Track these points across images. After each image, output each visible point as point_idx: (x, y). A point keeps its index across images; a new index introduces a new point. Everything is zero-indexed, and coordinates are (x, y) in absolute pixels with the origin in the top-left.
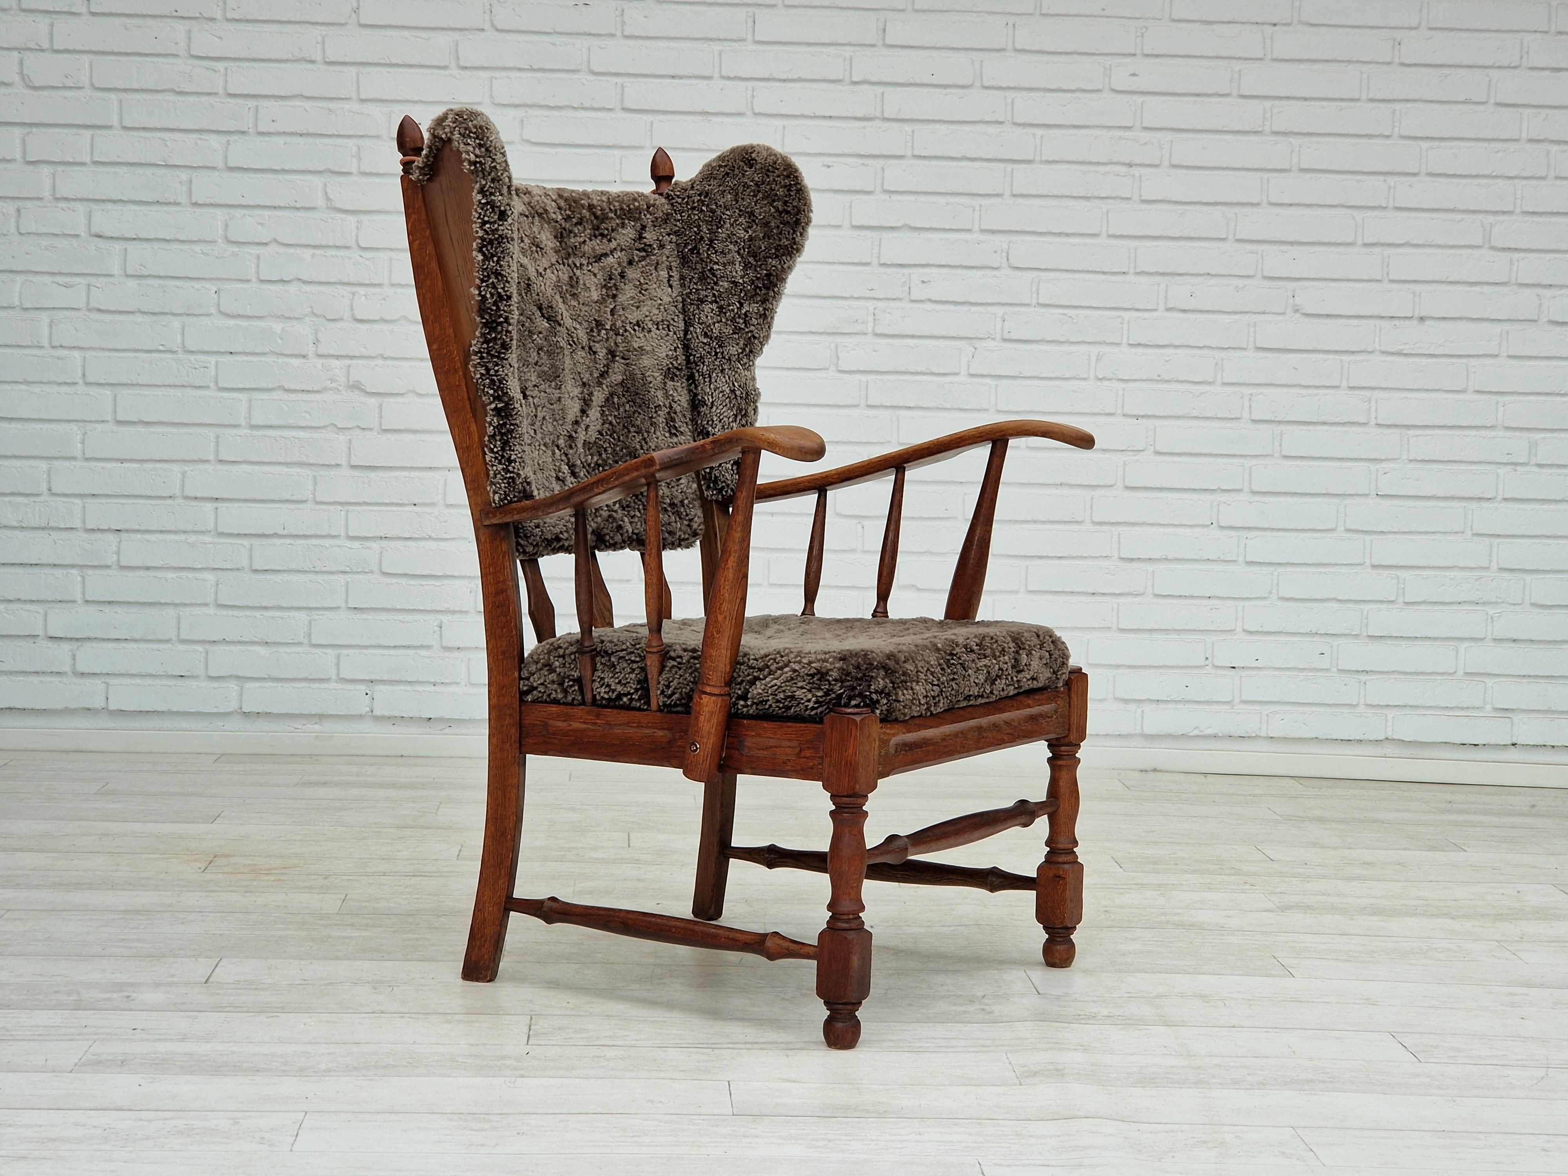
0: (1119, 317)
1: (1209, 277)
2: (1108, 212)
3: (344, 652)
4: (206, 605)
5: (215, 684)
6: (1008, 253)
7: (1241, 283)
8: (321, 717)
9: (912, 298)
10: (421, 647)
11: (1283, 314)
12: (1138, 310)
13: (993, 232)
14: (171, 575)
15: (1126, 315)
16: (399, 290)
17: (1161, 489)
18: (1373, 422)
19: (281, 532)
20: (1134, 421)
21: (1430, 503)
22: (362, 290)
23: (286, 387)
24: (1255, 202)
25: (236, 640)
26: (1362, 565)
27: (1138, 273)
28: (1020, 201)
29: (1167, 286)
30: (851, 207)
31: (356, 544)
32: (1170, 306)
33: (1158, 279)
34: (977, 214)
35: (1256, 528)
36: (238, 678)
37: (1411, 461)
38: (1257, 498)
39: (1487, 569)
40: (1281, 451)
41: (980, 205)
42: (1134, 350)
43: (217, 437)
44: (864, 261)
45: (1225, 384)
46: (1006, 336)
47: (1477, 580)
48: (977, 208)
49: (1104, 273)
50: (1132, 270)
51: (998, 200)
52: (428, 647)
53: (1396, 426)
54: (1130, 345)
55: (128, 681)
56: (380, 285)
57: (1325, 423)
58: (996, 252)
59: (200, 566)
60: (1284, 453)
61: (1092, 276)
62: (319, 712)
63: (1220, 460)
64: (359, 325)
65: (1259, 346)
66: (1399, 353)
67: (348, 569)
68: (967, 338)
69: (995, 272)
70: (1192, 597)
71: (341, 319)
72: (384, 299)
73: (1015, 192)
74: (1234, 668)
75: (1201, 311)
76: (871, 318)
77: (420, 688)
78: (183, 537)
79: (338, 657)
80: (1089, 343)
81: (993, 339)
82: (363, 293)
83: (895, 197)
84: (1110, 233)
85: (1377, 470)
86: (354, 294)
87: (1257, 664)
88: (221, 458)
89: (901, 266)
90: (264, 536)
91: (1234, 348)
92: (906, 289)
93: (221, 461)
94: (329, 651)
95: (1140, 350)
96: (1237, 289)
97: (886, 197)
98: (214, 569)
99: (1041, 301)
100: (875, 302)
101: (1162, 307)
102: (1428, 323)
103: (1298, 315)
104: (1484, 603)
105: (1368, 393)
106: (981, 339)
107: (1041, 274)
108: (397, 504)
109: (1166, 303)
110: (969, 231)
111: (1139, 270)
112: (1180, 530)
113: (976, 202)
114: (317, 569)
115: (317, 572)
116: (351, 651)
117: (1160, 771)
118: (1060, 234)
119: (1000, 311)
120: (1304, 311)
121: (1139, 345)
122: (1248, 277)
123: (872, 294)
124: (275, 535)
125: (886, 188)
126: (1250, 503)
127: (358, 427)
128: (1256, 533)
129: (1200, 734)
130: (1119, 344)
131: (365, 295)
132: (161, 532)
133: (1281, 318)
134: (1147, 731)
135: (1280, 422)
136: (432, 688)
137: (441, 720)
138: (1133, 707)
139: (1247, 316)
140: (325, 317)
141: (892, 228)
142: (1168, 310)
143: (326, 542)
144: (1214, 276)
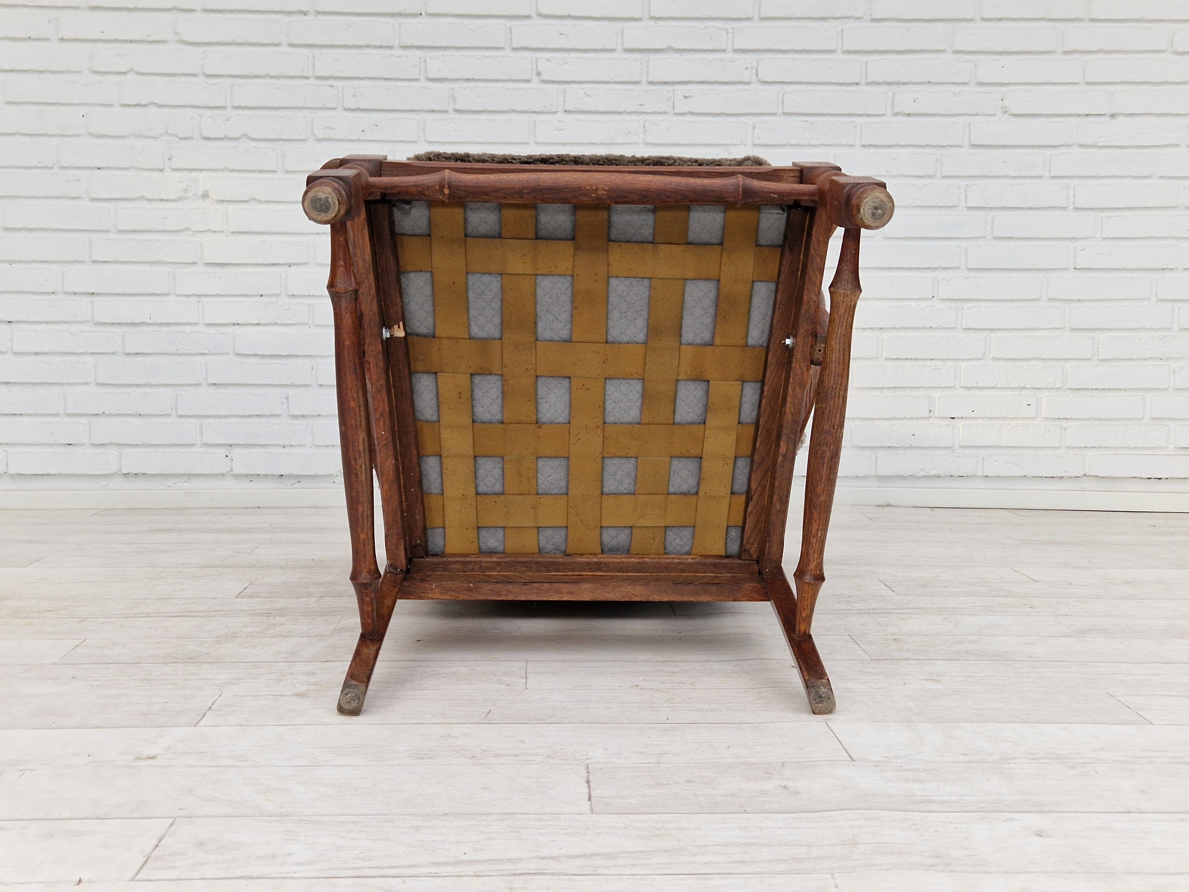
0: (852, 122)
1: (930, 85)
2: (842, 30)
3: (206, 421)
4: (88, 384)
5: (99, 451)
6: (757, 70)
7: (957, 89)
8: (189, 476)
9: (676, 111)
10: (272, 416)
11: (994, 115)
12: (869, 115)
13: (744, 51)
14: (57, 359)
15: (859, 120)
16: (240, 112)
18: (1071, 206)
19: (147, 321)
21: (1121, 275)
22: (208, 112)
23: (147, 197)
24: (969, 17)
25: (113, 412)
26: (1063, 328)
27: (868, 84)
28: (767, 23)
29: (894, 94)
30: (622, 33)
31: (213, 330)
32: (897, 110)
33: (886, 88)
34: (730, 35)
35: (971, 300)
36: (117, 445)
37: (1104, 239)
38: (972, 274)
39: (1169, 329)
40: (992, 233)
41: (733, 28)
42: (866, 151)
43: (91, 241)
44: (634, 80)
45: (944, 177)
46: (756, 142)
47: (1162, 338)
48: (730, 31)
49: (839, 84)
50: (863, 82)
51: (748, 23)
52: (278, 416)
53: (1092, 209)
54: (863, 146)
55: (25, 449)
56: (223, 108)
57: (1030, 208)
58: (747, 69)
59: (80, 351)
60: (995, 235)
61: (829, 87)
62: (187, 472)
63: (940, 243)
64: (205, 142)
65: (973, 143)
66: (1093, 146)
67: (207, 351)
68: (722, 145)
69: (746, 87)
70: (917, 360)
71: (191, 138)
72: (228, 120)
73: (762, 16)
74: (953, 418)
75: (923, 115)
76: (641, 130)
77: (270, 450)
78: (65, 327)
79: (201, 425)
80: (828, 145)
81: (745, 145)
82: (209, 114)
83: (660, 23)
84: (845, 49)
85: (1075, 248)
86: (201, 116)
87: (973, 415)
88: (94, 258)
89: (666, 83)
90: (133, 324)
91: (951, 146)
92: (671, 103)
93: (94, 261)
94: (193, 420)
95: (872, 150)
96: (954, 94)
97: (652, 23)
98: (93, 353)
99: (786, 110)
100: (644, 116)
101: (889, 112)
102: (1119, 118)
103: (1006, 116)
104: (1167, 359)
105: (1066, 181)
106: (735, 145)
107: (785, 87)
108: (246, 296)
109: (893, 109)
110: (723, 51)
111: (869, 80)
112: (906, 303)
113: (728, 25)
114: (180, 352)
115: (181, 354)
116: (211, 421)
117: (892, 506)
118: (801, 52)
119: (750, 120)
120: (1012, 112)
121: (870, 146)
122: (964, 84)
123: (642, 109)
124: (143, 323)
125: (652, 14)
126: (966, 278)
127: (210, 230)
128: (972, 304)
129: (926, 474)
130: (853, 146)
131: (211, 117)
132: (47, 323)
133: (992, 118)
134: (881, 473)
135: (991, 208)
136: (282, 450)
137: (290, 476)
138: (867, 453)
139: (963, 118)
140: (177, 136)
141: (658, 51)
142: (896, 114)
143: (188, 329)
144: (934, 84)
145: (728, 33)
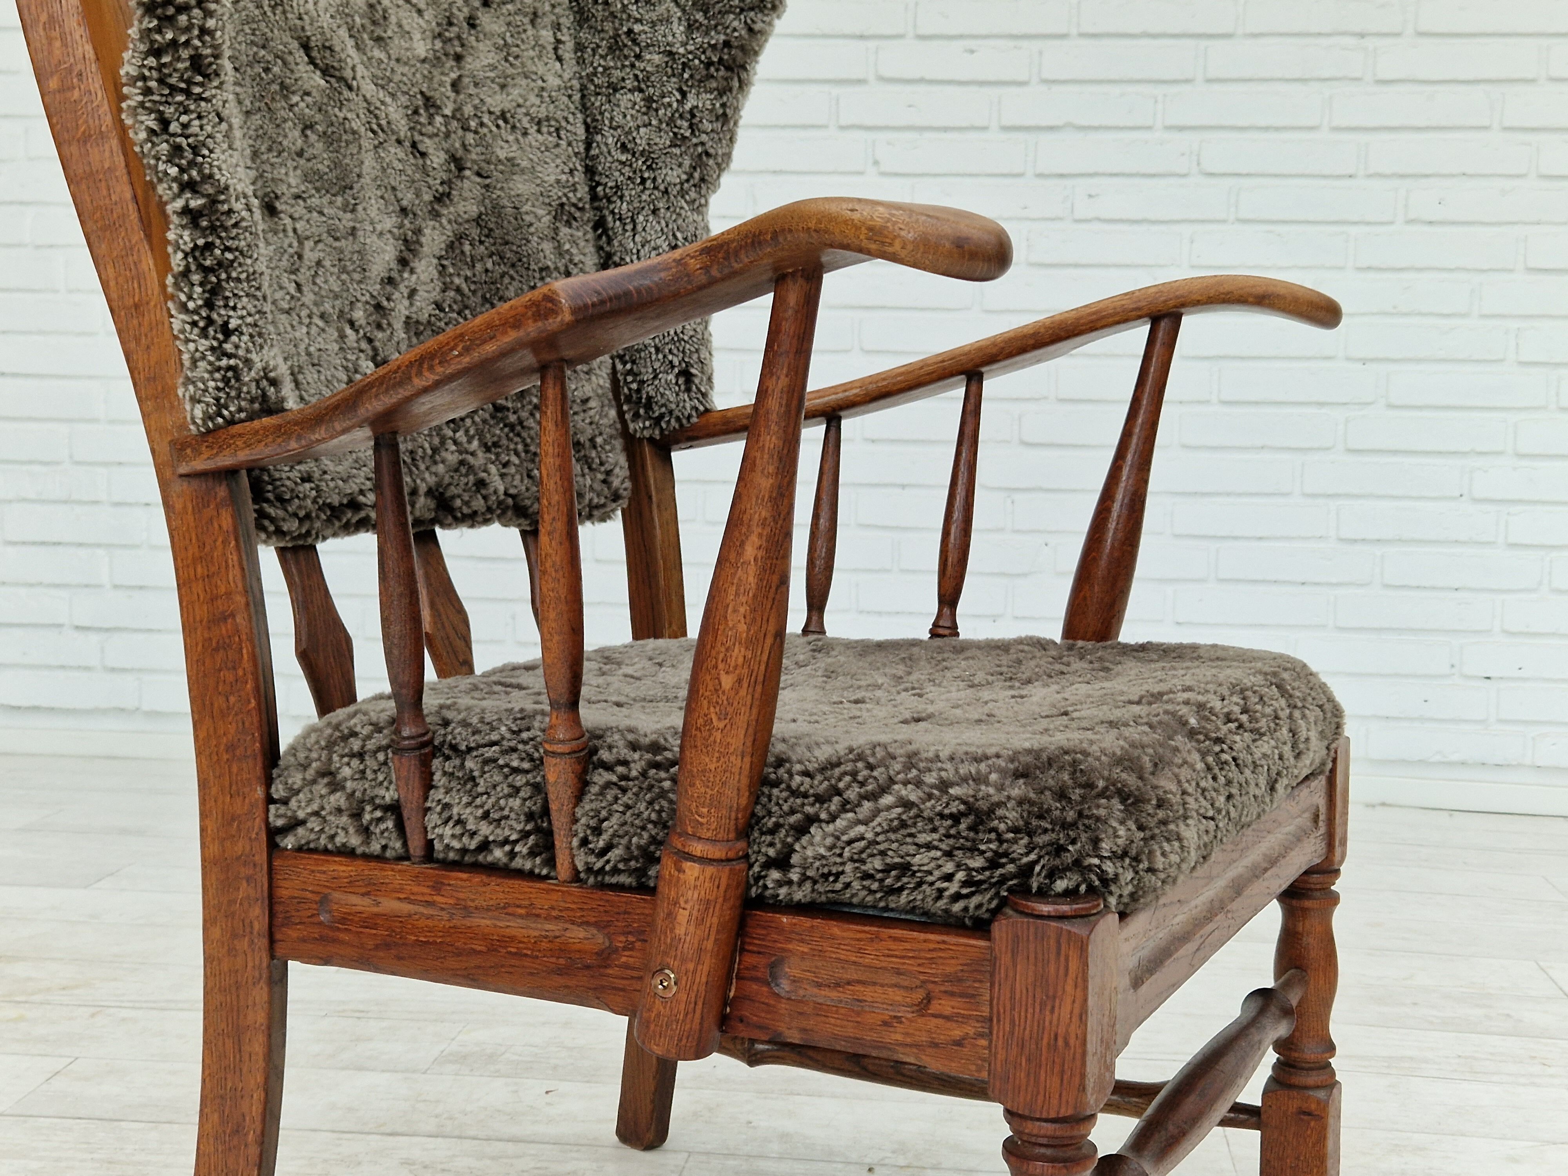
0: (1343, 233)
1: (1465, 178)
2: (1331, 97)
6: (1198, 155)
7: (1508, 184)
9: (1076, 217)
10: (493, 641)
12: (1368, 223)
13: (1181, 129)
15: (1353, 230)
17: (1395, 452)
20: (1359, 366)
24: (1530, 76)
27: (1370, 176)
28: (1216, 87)
29: (1408, 191)
30: (999, 103)
32: (1412, 215)
33: (1396, 183)
34: (1160, 106)
35: (1521, 501)
38: (1524, 462)
40: (1558, 401)
41: (1165, 95)
44: (1015, 171)
45: (1483, 316)
46: (1195, 262)
48: (1160, 99)
49: (1325, 177)
50: (1361, 173)
51: (1187, 88)
54: (1357, 268)
58: (1183, 154)
60: (1562, 404)
61: (1308, 182)
63: (1475, 414)
65: (1531, 265)
69: (1182, 181)
70: (1433, 588)
73: (1209, 76)
74: (1488, 678)
75: (1453, 223)
80: (1303, 268)
81: (1178, 265)
83: (1056, 88)
84: (1333, 125)
87: (1520, 674)
89: (1062, 176)
91: (1496, 270)
92: (1069, 205)
95: (1371, 275)
96: (1503, 192)
97: (1044, 88)
99: (1241, 216)
100: (1028, 223)
101: (1400, 218)
106: (1163, 265)
107: (1241, 180)
109: (1406, 214)
110: (1149, 128)
111: (1370, 172)
112: (1420, 503)
113: (1160, 91)
117: (1390, 805)
118: (1267, 129)
119: (1187, 230)
121: (1369, 268)
122: (1518, 176)
123: (1026, 212)
125: (1044, 76)
126: (1515, 469)
128: (1522, 507)
129: (1443, 760)
130: (1341, 268)
133: (1562, 229)
135: (1556, 364)
139: (1516, 227)
141: (1051, 128)
142: (1411, 222)
144: (1471, 176)
145: (1156, 102)
